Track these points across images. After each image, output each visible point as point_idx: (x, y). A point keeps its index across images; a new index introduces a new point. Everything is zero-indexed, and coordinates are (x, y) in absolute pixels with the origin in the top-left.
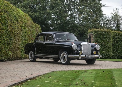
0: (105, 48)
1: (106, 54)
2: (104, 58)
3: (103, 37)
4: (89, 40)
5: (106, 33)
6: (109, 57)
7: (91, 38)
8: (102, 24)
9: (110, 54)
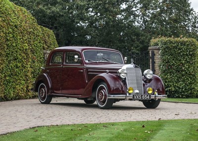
0: (183, 75)
1: (185, 89)
2: (182, 98)
3: (179, 53)
4: (151, 60)
5: (185, 45)
6: (191, 93)
7: (155, 55)
8: (190, 29)
9: (194, 88)
